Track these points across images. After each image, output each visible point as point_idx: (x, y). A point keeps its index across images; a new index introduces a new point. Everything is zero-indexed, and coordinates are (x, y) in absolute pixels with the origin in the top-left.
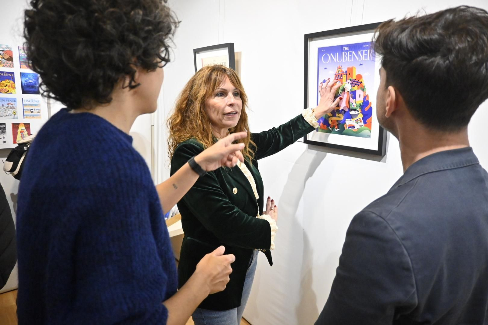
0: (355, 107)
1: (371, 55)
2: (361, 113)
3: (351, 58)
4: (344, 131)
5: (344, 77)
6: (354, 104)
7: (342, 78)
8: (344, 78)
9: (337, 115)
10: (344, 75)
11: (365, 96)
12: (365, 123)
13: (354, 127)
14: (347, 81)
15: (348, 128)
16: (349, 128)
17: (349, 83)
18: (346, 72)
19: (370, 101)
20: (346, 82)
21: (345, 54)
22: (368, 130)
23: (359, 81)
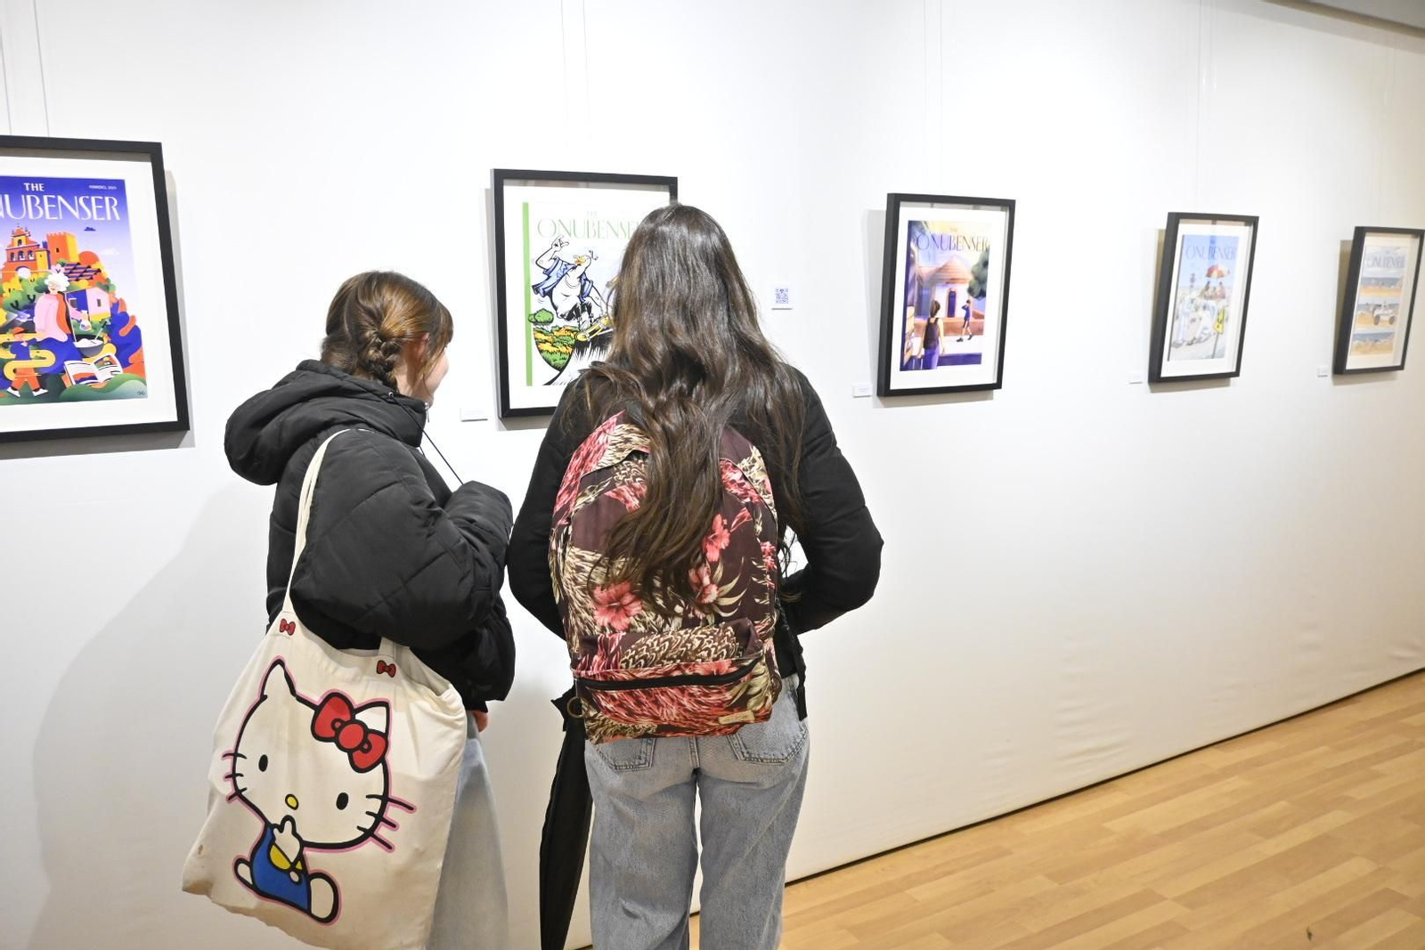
0: (90, 330)
1: (115, 210)
2: (108, 342)
3: (53, 211)
4: (64, 393)
5: (41, 258)
6: (85, 322)
7: (35, 260)
8: (38, 257)
9: (33, 353)
10: (38, 254)
11: (115, 301)
12: (125, 364)
13: (94, 378)
14: (52, 267)
15: (74, 383)
16: (77, 382)
17: (61, 274)
18: (45, 245)
19: (130, 313)
20: (50, 268)
21: (33, 200)
22: (137, 381)
23: (89, 267)
